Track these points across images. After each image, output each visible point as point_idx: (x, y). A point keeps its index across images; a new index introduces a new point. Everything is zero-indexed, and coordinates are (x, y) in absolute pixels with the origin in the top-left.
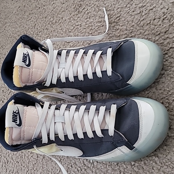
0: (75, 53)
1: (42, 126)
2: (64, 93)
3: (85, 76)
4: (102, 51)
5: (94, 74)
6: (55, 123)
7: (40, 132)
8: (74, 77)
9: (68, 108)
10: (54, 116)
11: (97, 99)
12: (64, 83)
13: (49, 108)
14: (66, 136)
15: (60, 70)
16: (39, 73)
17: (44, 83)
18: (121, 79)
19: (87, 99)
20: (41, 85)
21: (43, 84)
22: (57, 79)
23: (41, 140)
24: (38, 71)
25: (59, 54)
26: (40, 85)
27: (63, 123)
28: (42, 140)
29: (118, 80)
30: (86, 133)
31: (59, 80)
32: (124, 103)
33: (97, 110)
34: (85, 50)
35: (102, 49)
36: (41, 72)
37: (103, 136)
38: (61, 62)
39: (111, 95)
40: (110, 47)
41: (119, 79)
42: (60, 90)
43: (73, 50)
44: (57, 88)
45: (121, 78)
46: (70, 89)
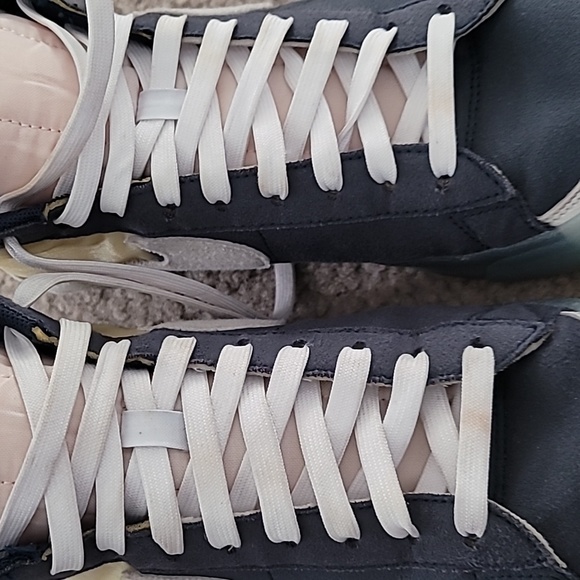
0: (234, 37)
1: (52, 474)
2: (161, 259)
3: (300, 171)
4: (394, 30)
5: (353, 160)
6: (127, 451)
7: (41, 510)
8: (233, 176)
9: (204, 359)
10: (120, 408)
11: (332, 290)
12: (171, 207)
13: (91, 361)
14: (194, 532)
15: (147, 131)
16: (23, 146)
17: (54, 205)
18: (512, 199)
19: (270, 286)
20: (38, 218)
21: (46, 214)
22: (133, 185)
23: (44, 558)
24: (16, 136)
25: (142, 37)
26: (31, 219)
27: (177, 455)
28: (50, 557)
29: (490, 202)
30: (315, 512)
31: (141, 189)
32: (536, 340)
33: (380, 378)
34: (291, 20)
35: (391, 17)
36: (35, 141)
37: (415, 534)
38: (152, 88)
39: (409, 270)
40: (443, 10)
41: (499, 198)
42: (144, 244)
43: (224, 18)
44: (128, 235)
45: (510, 190)
46: (200, 241)
